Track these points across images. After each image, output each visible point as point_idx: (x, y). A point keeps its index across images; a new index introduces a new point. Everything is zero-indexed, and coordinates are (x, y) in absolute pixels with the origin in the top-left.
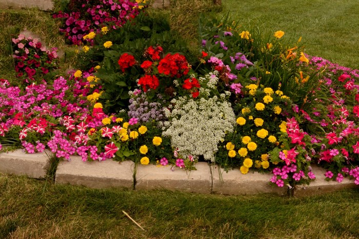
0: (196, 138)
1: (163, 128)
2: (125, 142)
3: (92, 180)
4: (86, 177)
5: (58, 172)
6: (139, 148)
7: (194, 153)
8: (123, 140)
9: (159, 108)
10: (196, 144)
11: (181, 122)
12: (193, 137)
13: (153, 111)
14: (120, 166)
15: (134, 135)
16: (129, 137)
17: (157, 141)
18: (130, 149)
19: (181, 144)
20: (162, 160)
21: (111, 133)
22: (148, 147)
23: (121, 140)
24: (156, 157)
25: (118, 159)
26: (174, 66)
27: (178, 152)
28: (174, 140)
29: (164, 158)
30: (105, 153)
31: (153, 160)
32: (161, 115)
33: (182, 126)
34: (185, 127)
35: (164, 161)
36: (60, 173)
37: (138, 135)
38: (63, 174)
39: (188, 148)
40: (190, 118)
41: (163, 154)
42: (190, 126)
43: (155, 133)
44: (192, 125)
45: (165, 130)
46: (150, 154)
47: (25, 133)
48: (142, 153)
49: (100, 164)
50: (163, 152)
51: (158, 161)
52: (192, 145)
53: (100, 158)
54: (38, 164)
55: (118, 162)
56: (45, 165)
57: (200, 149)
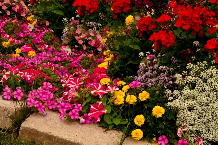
0: (210, 117)
1: (170, 98)
2: (118, 106)
3: (62, 143)
4: (55, 138)
5: (24, 125)
6: (134, 117)
7: (205, 137)
8: (116, 102)
9: (170, 74)
10: (210, 125)
11: (195, 92)
12: (207, 115)
13: (162, 77)
14: (105, 135)
15: (132, 99)
16: (125, 102)
17: (158, 111)
18: (124, 117)
19: (189, 121)
20: (160, 138)
21: (104, 92)
22: (145, 117)
23: (113, 103)
24: (154, 133)
25: (105, 126)
26: (197, 19)
27: (184, 132)
28: (181, 115)
29: (164, 137)
30: (89, 114)
31: (149, 136)
32: (171, 82)
33: (194, 98)
34: (198, 99)
35: (163, 140)
36: (25, 126)
37: (136, 101)
38: (28, 128)
39: (198, 129)
40: (208, 89)
41: (163, 130)
42: (205, 99)
43: (158, 102)
44: (209, 99)
45: (172, 101)
46: (147, 127)
47: (7, 75)
48: (136, 123)
49: (80, 126)
50: (163, 127)
51: (155, 138)
52: (204, 125)
53: (82, 120)
54: (5, 110)
55: (104, 130)
56: (12, 113)
57: (214, 132)
